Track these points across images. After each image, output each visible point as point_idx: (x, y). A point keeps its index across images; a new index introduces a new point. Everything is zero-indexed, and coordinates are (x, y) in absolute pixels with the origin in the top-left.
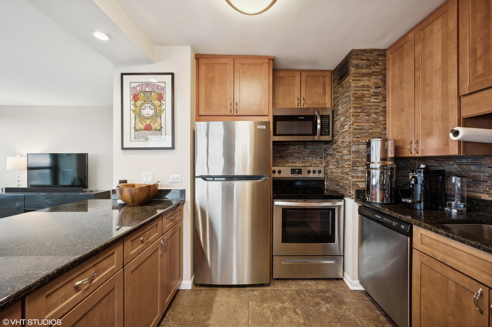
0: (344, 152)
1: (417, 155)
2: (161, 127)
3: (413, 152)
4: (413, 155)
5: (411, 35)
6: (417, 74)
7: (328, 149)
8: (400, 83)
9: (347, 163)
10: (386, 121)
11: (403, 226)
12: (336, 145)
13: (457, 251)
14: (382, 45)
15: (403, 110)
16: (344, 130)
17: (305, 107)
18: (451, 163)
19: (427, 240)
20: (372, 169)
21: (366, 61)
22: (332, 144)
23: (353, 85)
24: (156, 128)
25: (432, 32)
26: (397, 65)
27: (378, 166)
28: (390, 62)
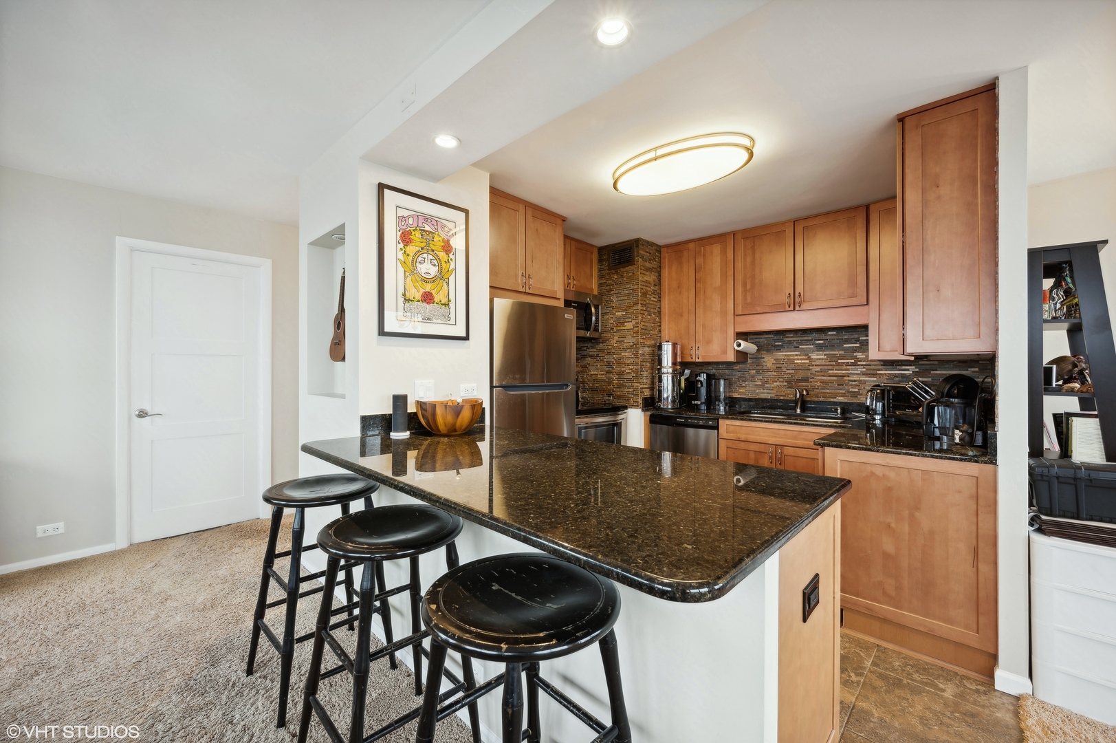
0: (623, 354)
1: (697, 360)
2: (449, 301)
3: (694, 357)
4: (694, 360)
5: (692, 245)
6: (698, 285)
7: (585, 348)
8: (679, 287)
9: (631, 367)
10: (660, 322)
11: (711, 423)
12: (604, 344)
13: (755, 429)
14: (660, 242)
15: (682, 315)
16: (622, 328)
17: (574, 289)
18: (710, 368)
19: (732, 428)
20: (664, 373)
21: (648, 254)
22: (598, 343)
23: (640, 279)
24: (441, 301)
25: (712, 253)
26: (674, 268)
27: (670, 370)
28: (666, 262)
